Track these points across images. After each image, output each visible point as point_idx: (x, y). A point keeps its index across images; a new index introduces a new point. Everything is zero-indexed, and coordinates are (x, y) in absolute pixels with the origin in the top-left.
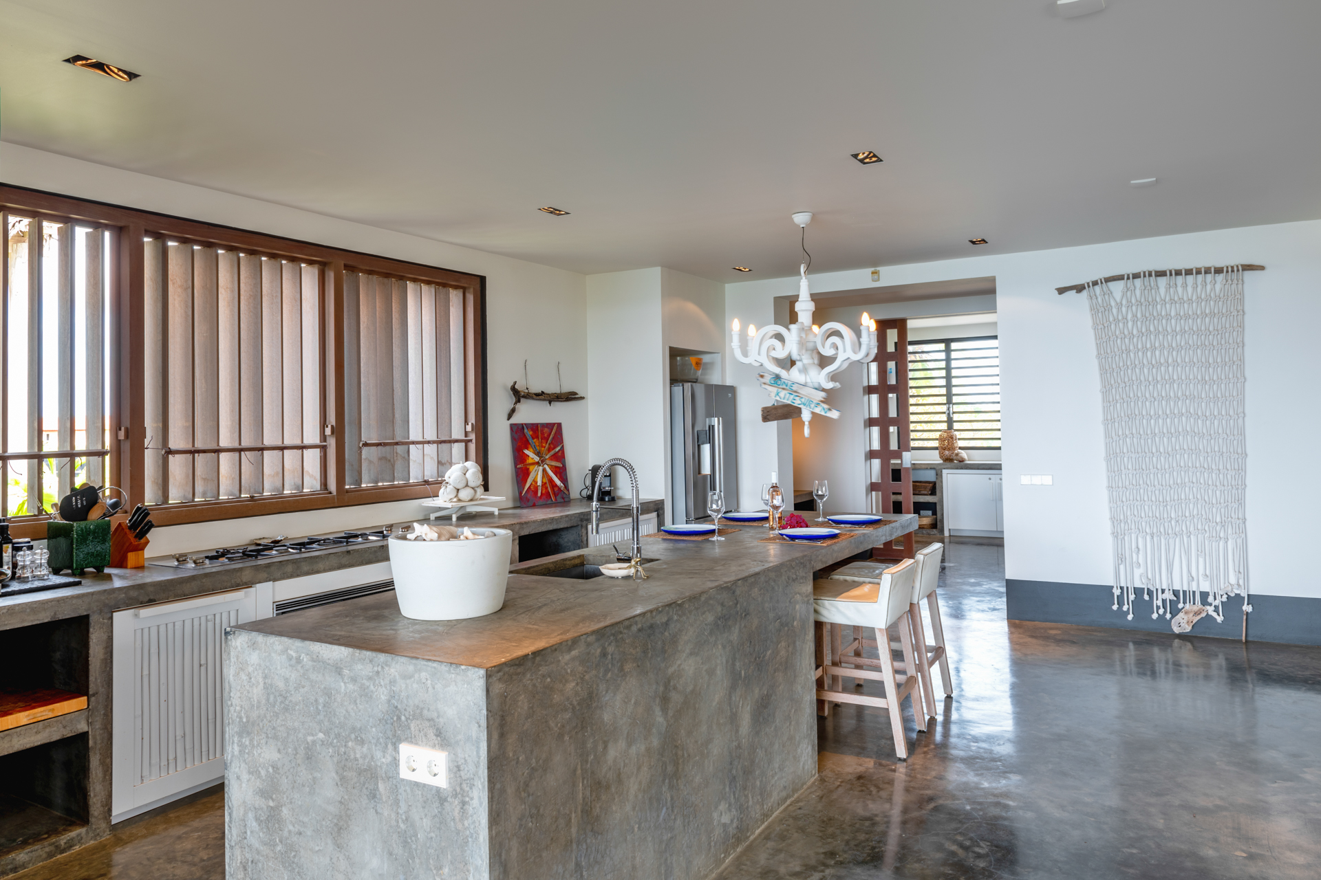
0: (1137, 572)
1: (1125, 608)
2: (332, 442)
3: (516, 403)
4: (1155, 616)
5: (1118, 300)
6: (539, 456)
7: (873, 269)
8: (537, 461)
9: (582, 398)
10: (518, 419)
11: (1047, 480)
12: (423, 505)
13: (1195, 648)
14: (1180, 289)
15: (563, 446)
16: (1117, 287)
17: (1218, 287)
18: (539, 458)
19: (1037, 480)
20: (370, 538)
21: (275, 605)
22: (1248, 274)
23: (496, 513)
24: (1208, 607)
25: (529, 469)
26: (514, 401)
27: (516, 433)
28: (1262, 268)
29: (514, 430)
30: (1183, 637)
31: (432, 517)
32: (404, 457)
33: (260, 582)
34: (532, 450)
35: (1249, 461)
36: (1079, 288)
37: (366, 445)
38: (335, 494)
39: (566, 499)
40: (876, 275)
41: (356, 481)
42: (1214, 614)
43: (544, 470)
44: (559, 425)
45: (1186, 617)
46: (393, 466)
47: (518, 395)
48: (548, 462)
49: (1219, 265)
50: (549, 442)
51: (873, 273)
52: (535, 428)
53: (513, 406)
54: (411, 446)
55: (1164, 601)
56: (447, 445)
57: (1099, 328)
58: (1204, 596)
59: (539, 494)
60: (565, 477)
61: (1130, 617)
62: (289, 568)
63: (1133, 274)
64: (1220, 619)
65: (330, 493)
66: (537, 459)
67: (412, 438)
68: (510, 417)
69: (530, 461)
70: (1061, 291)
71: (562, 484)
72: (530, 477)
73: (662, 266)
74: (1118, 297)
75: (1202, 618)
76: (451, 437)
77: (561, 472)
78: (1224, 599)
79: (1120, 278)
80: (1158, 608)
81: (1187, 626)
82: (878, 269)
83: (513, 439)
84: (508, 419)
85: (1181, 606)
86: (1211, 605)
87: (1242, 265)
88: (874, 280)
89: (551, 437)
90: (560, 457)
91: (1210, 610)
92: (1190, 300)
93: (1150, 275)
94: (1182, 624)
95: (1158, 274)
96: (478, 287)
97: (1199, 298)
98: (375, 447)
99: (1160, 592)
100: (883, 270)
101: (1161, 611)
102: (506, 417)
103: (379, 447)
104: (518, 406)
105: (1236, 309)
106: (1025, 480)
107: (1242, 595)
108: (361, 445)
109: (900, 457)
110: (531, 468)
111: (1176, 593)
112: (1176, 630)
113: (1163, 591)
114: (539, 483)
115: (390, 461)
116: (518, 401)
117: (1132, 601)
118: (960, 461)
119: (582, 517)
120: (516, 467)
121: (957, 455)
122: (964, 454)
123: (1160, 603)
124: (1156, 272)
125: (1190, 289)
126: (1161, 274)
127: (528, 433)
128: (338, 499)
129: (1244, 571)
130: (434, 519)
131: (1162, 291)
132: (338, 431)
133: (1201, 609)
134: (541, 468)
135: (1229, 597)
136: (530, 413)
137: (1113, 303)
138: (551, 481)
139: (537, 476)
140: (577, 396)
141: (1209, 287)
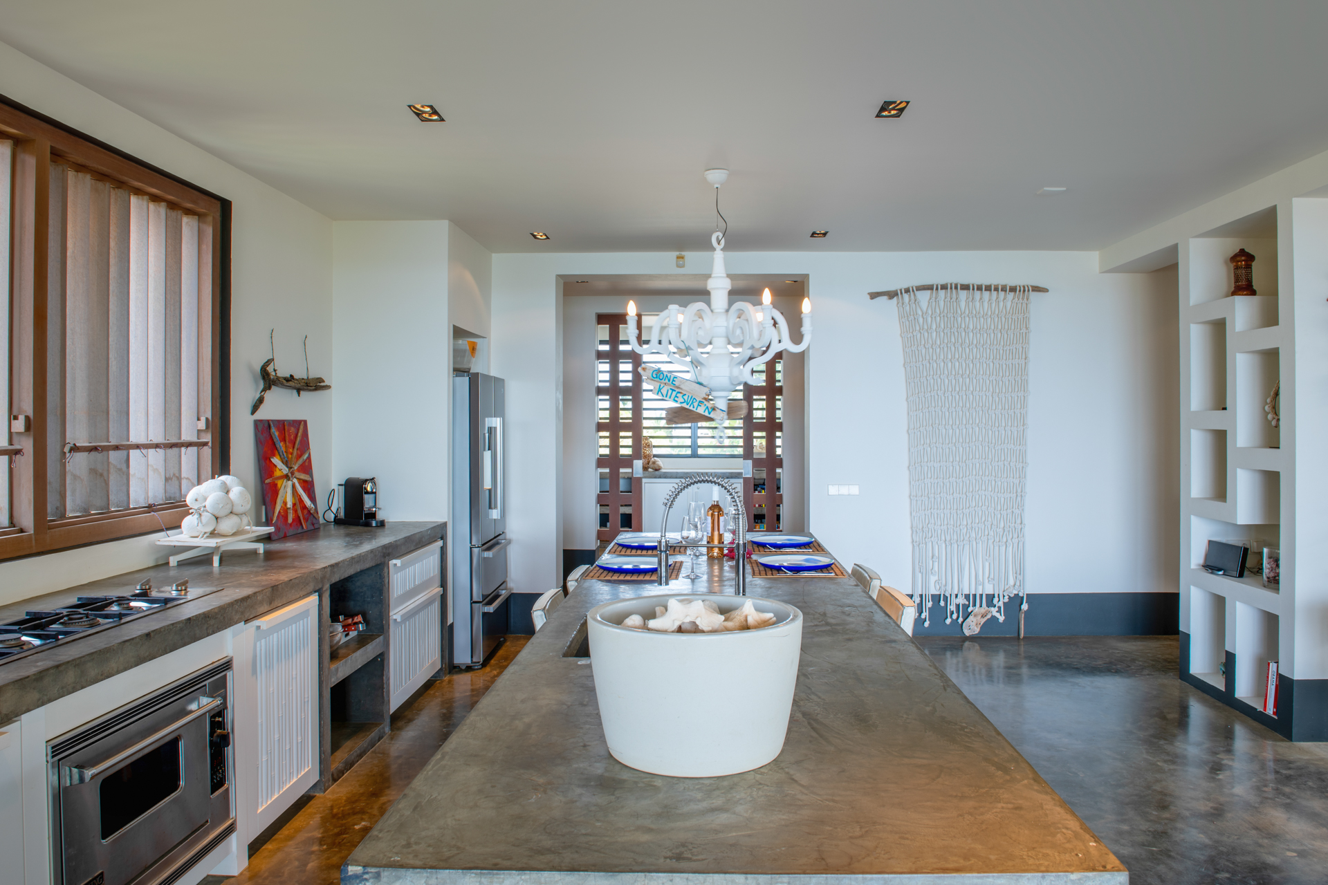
0: (933, 579)
1: (923, 616)
2: (27, 445)
3: (264, 390)
4: (948, 621)
5: (925, 309)
6: (287, 467)
7: (678, 253)
8: (285, 472)
9: (328, 387)
10: (264, 413)
11: (855, 490)
12: (158, 543)
13: (982, 648)
14: (978, 304)
15: (310, 454)
16: (924, 297)
17: (1009, 304)
18: (287, 469)
19: (844, 490)
20: (133, 604)
21: (49, 748)
22: (1033, 295)
23: (261, 551)
24: (992, 609)
25: (277, 484)
26: (262, 387)
27: (262, 434)
28: (1045, 290)
29: (260, 429)
30: (972, 639)
31: (173, 561)
32: (120, 470)
33: (28, 710)
34: (279, 457)
36: (891, 295)
37: (75, 449)
38: (32, 532)
39: (316, 526)
40: (681, 259)
41: (57, 508)
42: (997, 615)
43: (294, 486)
44: (305, 422)
45: (974, 620)
46: (107, 483)
47: (268, 379)
48: (297, 474)
49: (1013, 284)
50: (296, 446)
51: (678, 258)
52: (282, 425)
53: (258, 396)
54: (132, 452)
55: (958, 606)
56: (175, 450)
57: (909, 336)
58: (990, 598)
59: (290, 520)
60: (313, 496)
61: (927, 624)
62: (70, 676)
63: (941, 285)
64: (1001, 619)
65: (22, 531)
66: (285, 470)
67: (134, 438)
68: (255, 408)
69: (277, 474)
70: (874, 296)
71: (312, 506)
72: (279, 496)
73: (450, 220)
74: (924, 305)
75: (988, 619)
76: (180, 438)
77: (309, 487)
78: (1006, 600)
79: (930, 288)
80: (952, 613)
81: (976, 628)
82: (683, 253)
83: (258, 442)
84: (253, 413)
85: (970, 609)
86: (995, 606)
87: (1032, 286)
88: (678, 266)
89: (298, 439)
90: (307, 468)
91: (994, 611)
92: (985, 315)
93: (956, 287)
94: (972, 627)
95: (963, 287)
96: (218, 215)
97: (993, 312)
98: (86, 454)
99: (953, 596)
100: (689, 255)
101: (955, 616)
102: (249, 410)
103: (93, 453)
104: (268, 396)
105: (1021, 330)
106: (833, 490)
107: (1021, 594)
108: (67, 449)
109: (631, 466)
110: (279, 483)
111: (967, 597)
112: (967, 633)
113: (956, 596)
114: (290, 505)
115: (101, 475)
116: (267, 387)
117: (929, 608)
118: (656, 470)
119: (384, 551)
120: (262, 481)
121: (654, 463)
122: (660, 462)
123: (953, 608)
124: (962, 285)
125: (986, 305)
126: (965, 287)
127: (275, 433)
128: (36, 540)
129: (1020, 571)
130: (176, 564)
131: (963, 304)
132: (36, 426)
133: (987, 610)
134: (290, 483)
135: (1010, 597)
136: (280, 406)
137: (920, 313)
138: (301, 501)
139: (286, 496)
140: (322, 384)
141: (1001, 303)
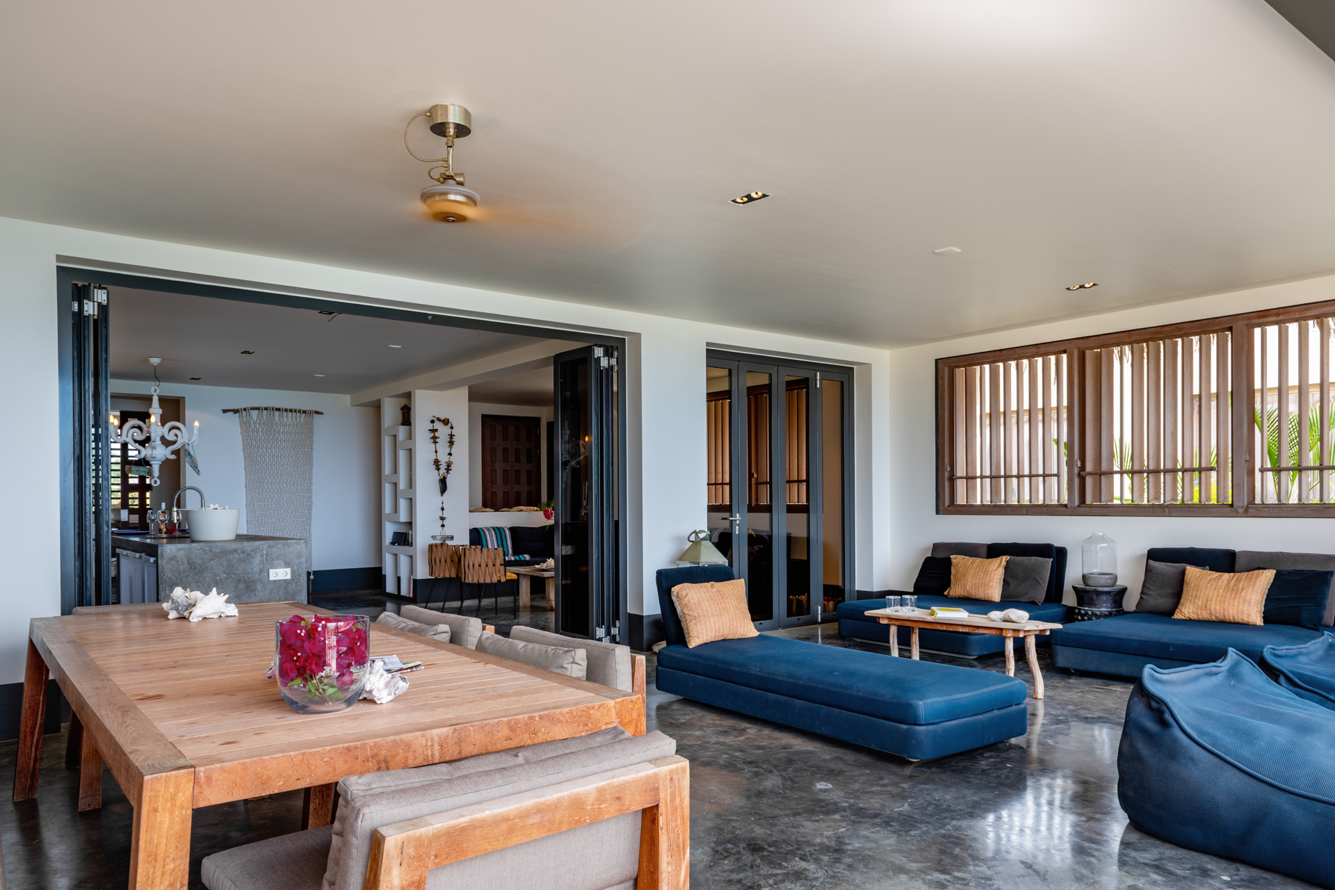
5: (255, 420)
14: (285, 419)
16: (254, 413)
17: (302, 420)
22: (316, 416)
28: (321, 414)
35: (313, 507)
36: (236, 411)
57: (246, 434)
63: (264, 408)
70: (225, 411)
74: (255, 418)
79: (258, 409)
87: (315, 411)
92: (289, 425)
93: (273, 409)
97: (294, 424)
105: (309, 433)
124: (276, 408)
125: (290, 420)
126: (278, 410)
131: (277, 418)
137: (252, 422)
141: (298, 419)
